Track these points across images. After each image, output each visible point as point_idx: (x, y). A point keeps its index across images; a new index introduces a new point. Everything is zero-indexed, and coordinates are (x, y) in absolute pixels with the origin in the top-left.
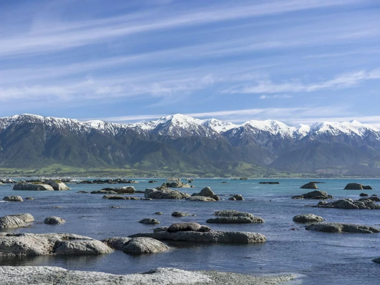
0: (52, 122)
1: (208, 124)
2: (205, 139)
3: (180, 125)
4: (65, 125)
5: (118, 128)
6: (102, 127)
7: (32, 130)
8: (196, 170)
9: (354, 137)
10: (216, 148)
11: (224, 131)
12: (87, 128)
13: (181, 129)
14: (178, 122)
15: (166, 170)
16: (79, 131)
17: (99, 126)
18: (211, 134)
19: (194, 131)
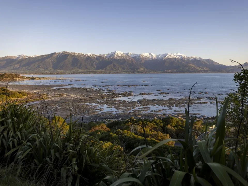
0: (74, 54)
1: (128, 54)
2: (127, 60)
3: (118, 55)
4: (79, 55)
5: (97, 56)
6: (92, 56)
7: (68, 57)
8: (125, 71)
9: (178, 59)
10: (131, 63)
11: (134, 57)
12: (86, 56)
13: (119, 56)
14: (118, 54)
15: (114, 70)
16: (84, 57)
17: (91, 55)
18: (129, 58)
19: (123, 57)
